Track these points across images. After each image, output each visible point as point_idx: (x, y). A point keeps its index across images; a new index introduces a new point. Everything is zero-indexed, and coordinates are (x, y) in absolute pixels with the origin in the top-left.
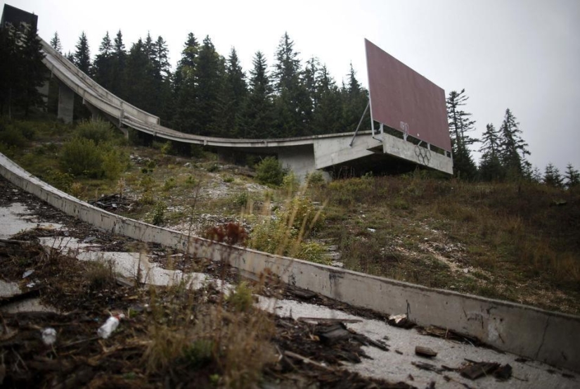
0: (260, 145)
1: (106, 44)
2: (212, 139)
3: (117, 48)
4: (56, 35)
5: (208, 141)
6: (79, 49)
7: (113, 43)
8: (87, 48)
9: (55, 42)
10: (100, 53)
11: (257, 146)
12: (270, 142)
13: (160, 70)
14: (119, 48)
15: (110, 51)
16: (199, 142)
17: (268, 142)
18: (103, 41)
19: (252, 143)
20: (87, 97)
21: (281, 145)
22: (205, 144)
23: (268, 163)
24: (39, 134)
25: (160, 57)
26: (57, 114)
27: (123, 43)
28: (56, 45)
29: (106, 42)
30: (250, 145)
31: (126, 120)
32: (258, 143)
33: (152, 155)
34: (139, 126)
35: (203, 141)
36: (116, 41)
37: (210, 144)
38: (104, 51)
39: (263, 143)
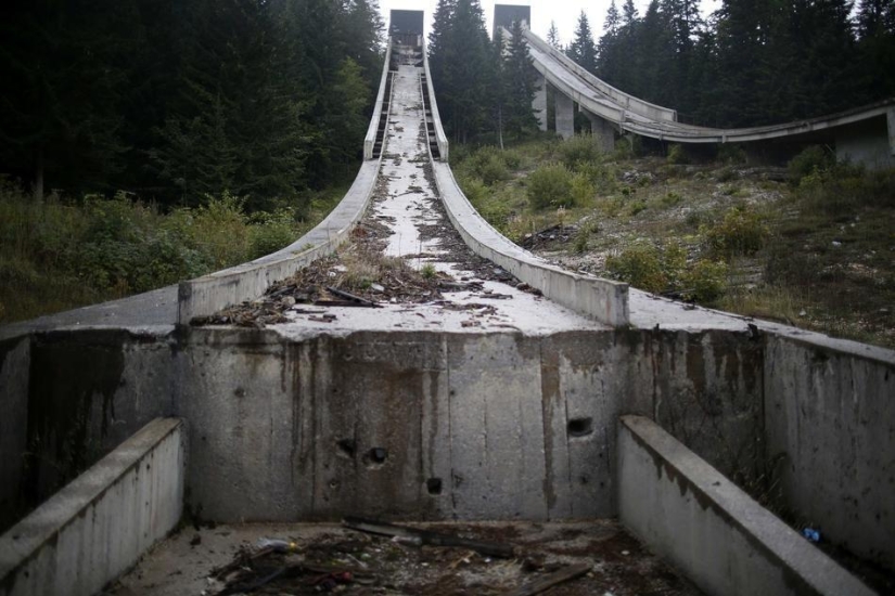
0: (801, 131)
1: (612, 18)
2: (732, 132)
3: (627, 18)
4: (553, 22)
5: (727, 137)
6: (579, 35)
7: (621, 12)
8: (588, 31)
9: (552, 35)
10: (603, 33)
11: (796, 132)
12: (816, 123)
13: (688, 33)
14: (630, 18)
15: (618, 26)
16: (716, 140)
17: (812, 124)
18: (607, 14)
19: (788, 129)
20: (583, 102)
21: (833, 124)
22: (724, 141)
23: (808, 156)
24: (529, 160)
25: (688, 14)
26: (555, 131)
27: (635, 7)
28: (553, 37)
29: (613, 15)
30: (785, 133)
31: (628, 124)
32: (798, 127)
33: (654, 168)
34: (643, 128)
35: (721, 137)
36: (625, 8)
37: (731, 140)
38: (609, 29)
39: (805, 126)
